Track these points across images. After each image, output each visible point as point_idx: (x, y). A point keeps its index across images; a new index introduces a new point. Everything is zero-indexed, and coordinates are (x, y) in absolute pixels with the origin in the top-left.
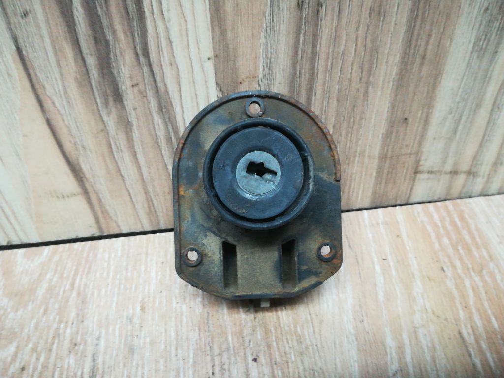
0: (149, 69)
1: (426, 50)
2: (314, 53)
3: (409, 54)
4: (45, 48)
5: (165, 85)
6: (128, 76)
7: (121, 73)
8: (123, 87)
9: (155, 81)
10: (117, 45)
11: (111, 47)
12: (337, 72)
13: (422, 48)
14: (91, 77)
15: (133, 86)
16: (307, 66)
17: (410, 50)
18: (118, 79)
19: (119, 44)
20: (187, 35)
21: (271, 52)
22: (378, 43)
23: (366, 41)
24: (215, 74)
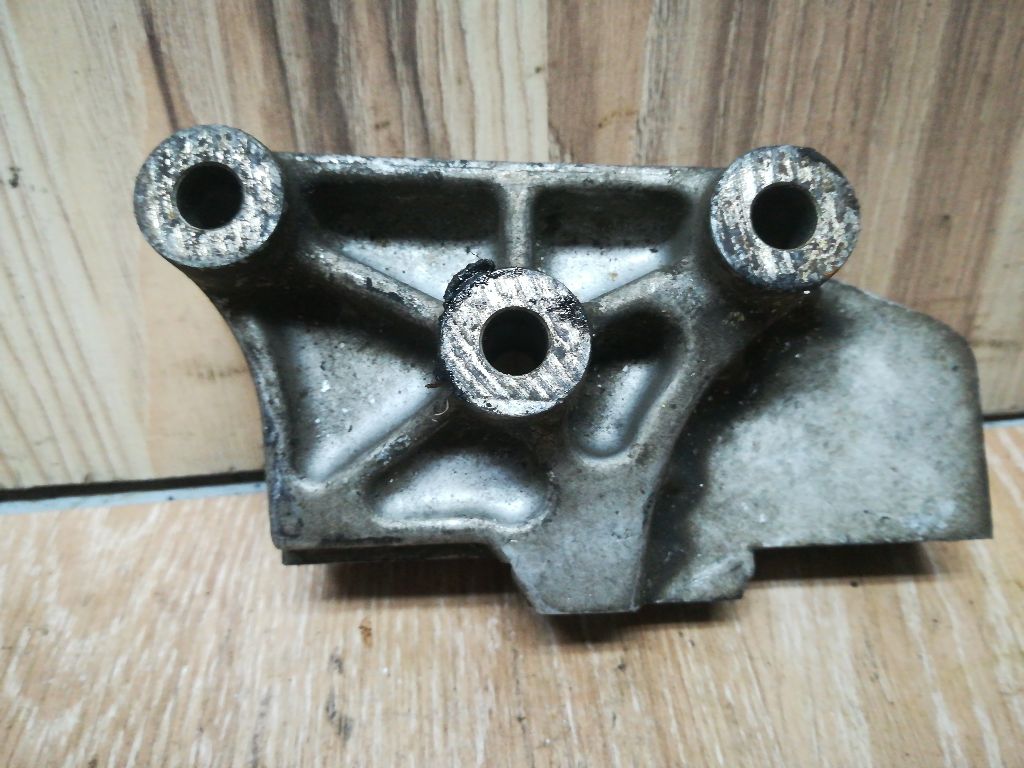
0: (414, 91)
1: (990, 63)
2: (758, 65)
3: (955, 72)
4: (205, 39)
5: (444, 126)
6: (369, 103)
7: (355, 98)
8: (358, 130)
9: (423, 117)
10: (353, 37)
11: (340, 39)
12: (803, 107)
13: (983, 58)
14: (295, 105)
15: (377, 127)
16: (740, 92)
17: (957, 62)
18: (348, 112)
19: (356, 34)
20: (497, 17)
21: (667, 58)
22: (891, 45)
23: (866, 39)
24: (550, 104)
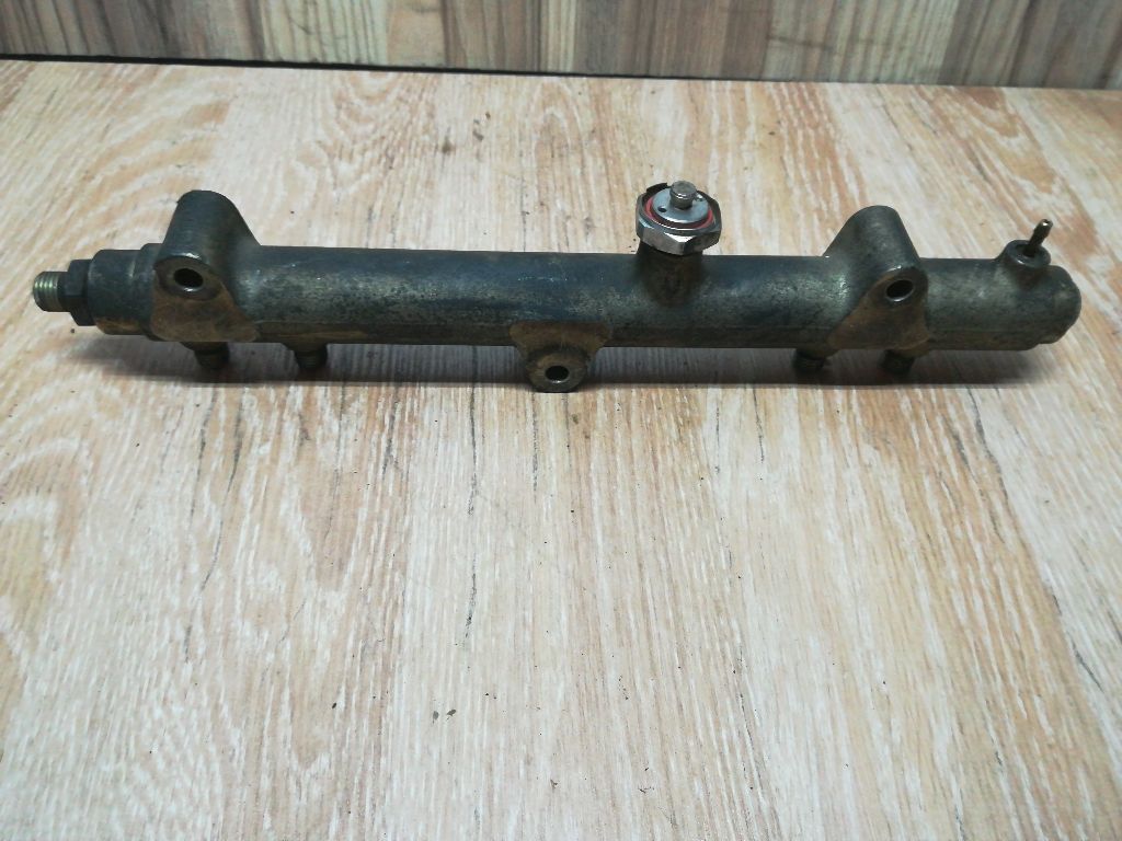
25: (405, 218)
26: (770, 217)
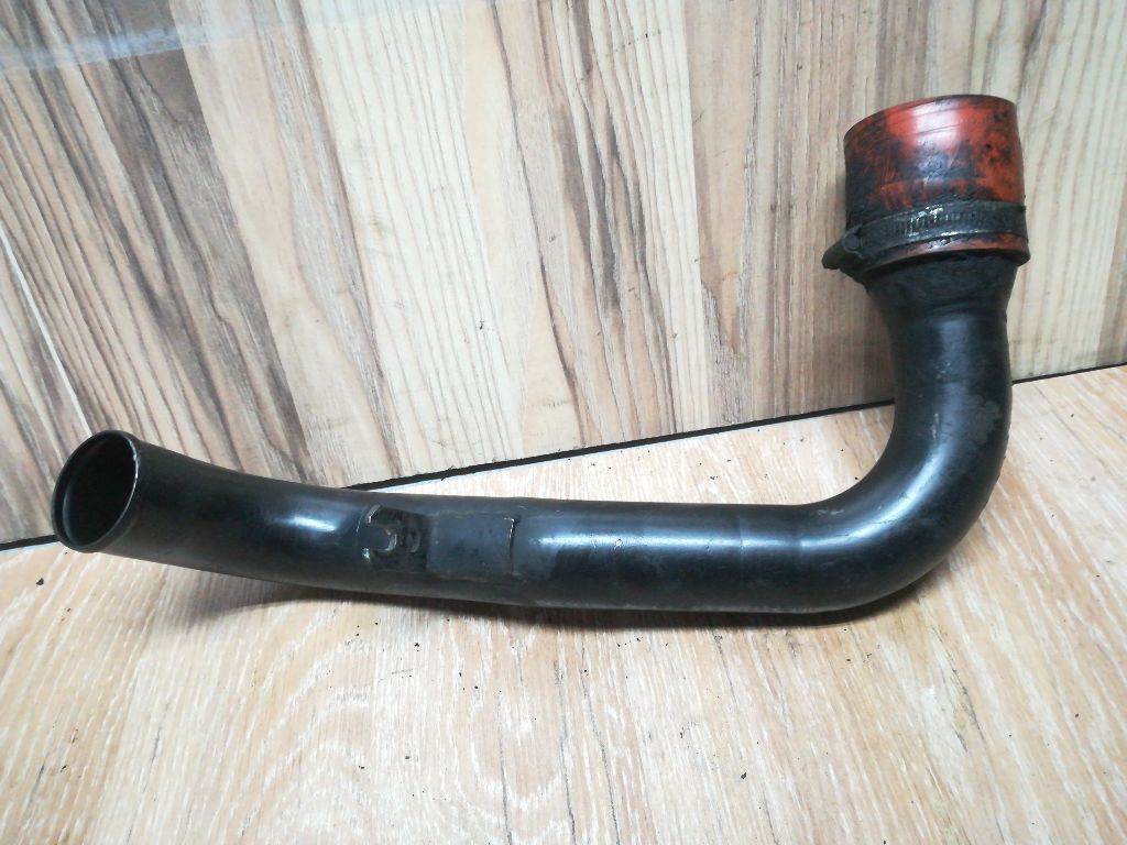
25: (595, 671)
26: (986, 594)
